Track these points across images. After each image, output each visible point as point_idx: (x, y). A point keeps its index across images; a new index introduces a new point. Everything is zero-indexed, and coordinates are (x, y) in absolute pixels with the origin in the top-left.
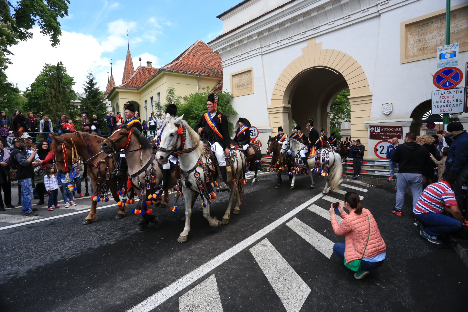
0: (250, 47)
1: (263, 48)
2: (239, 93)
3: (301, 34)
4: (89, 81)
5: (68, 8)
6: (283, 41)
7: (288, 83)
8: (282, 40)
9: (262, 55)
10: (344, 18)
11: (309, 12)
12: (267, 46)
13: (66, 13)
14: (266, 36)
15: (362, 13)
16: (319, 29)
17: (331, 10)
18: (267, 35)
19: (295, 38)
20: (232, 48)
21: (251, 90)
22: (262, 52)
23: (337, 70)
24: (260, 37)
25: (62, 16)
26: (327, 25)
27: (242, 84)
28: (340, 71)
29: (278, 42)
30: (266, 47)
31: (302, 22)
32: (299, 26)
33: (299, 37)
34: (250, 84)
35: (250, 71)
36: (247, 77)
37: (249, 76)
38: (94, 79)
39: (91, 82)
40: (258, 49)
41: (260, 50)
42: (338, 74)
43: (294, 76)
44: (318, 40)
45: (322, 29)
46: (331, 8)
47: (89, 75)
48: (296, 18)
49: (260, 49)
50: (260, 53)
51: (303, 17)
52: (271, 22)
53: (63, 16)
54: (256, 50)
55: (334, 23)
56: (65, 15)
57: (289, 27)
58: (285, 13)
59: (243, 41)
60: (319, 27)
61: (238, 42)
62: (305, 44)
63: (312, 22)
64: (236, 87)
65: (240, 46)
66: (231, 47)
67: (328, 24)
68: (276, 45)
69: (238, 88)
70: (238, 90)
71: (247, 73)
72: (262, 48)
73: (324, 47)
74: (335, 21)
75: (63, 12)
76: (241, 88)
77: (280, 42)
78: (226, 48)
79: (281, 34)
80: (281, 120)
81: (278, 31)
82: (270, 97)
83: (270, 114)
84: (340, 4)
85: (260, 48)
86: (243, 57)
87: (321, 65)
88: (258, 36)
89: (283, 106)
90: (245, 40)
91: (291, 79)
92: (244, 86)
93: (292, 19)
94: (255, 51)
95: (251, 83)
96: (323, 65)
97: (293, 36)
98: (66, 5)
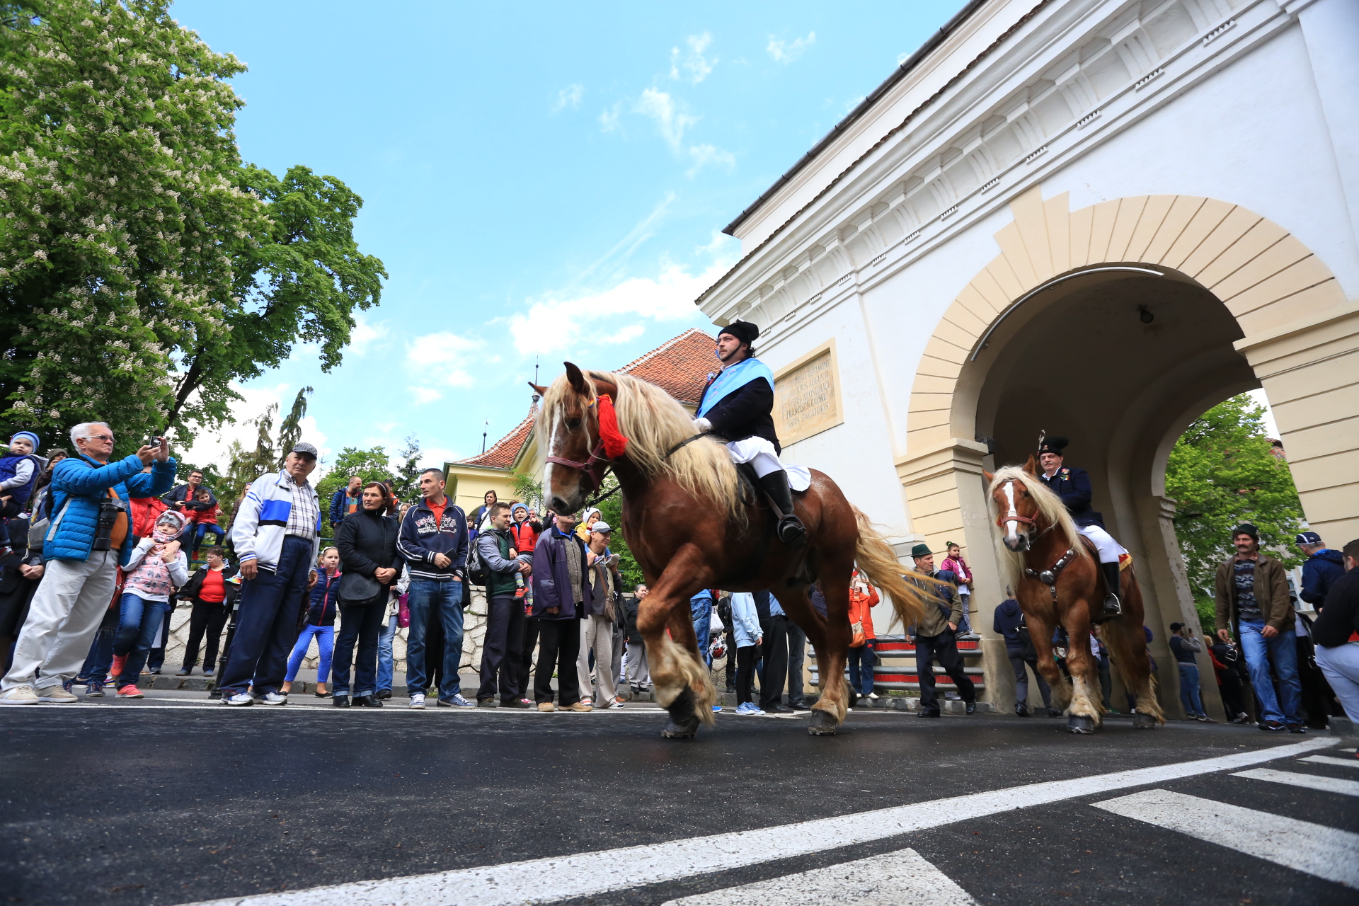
0: (821, 282)
1: (862, 273)
2: (795, 434)
3: (983, 191)
4: (407, 466)
5: (380, 286)
6: (923, 233)
7: (962, 360)
8: (919, 231)
9: (862, 294)
10: (1138, 86)
11: (998, 113)
12: (874, 263)
13: (376, 300)
14: (865, 233)
15: (1206, 46)
16: (1046, 152)
17: (1077, 80)
18: (870, 229)
19: (964, 210)
20: (764, 299)
21: (834, 415)
22: (860, 286)
23: (1155, 262)
24: (846, 242)
25: (365, 305)
26: (1075, 131)
27: (803, 402)
28: (1170, 263)
29: (909, 240)
30: (871, 266)
31: (979, 150)
32: (971, 169)
33: (979, 200)
34: (827, 397)
35: (827, 352)
36: (819, 374)
37: (823, 371)
38: (418, 459)
39: (411, 468)
40: (847, 278)
41: (853, 279)
42: (1161, 274)
43: (979, 329)
44: (1047, 192)
45: (1054, 150)
46: (1078, 73)
47: (408, 449)
48: (956, 145)
49: (853, 276)
50: (854, 289)
51: (982, 136)
52: (876, 181)
53: (368, 305)
54: (840, 283)
55: (1100, 117)
56: (372, 304)
57: (939, 179)
58: (914, 141)
59: (795, 267)
60: (1046, 146)
61: (781, 274)
62: (1005, 218)
63: (1017, 141)
64: (785, 418)
65: (790, 285)
66: (762, 297)
67: (1076, 125)
68: (903, 250)
69: (793, 417)
70: (791, 425)
71: (817, 364)
72: (858, 272)
73: (1077, 204)
74: (1101, 109)
75: (370, 298)
76: (799, 416)
77: (913, 236)
78: (747, 301)
79: (916, 213)
80: (953, 499)
81: (903, 205)
82: (900, 422)
83: (905, 485)
84: (1109, 48)
85: (851, 273)
86: (800, 315)
87: (1083, 264)
88: (843, 240)
89: (954, 442)
90: (801, 263)
91: (970, 343)
92: (808, 406)
93: (942, 154)
94: (837, 286)
95: (833, 391)
96: (1091, 263)
97: (957, 205)
98: (377, 282)
